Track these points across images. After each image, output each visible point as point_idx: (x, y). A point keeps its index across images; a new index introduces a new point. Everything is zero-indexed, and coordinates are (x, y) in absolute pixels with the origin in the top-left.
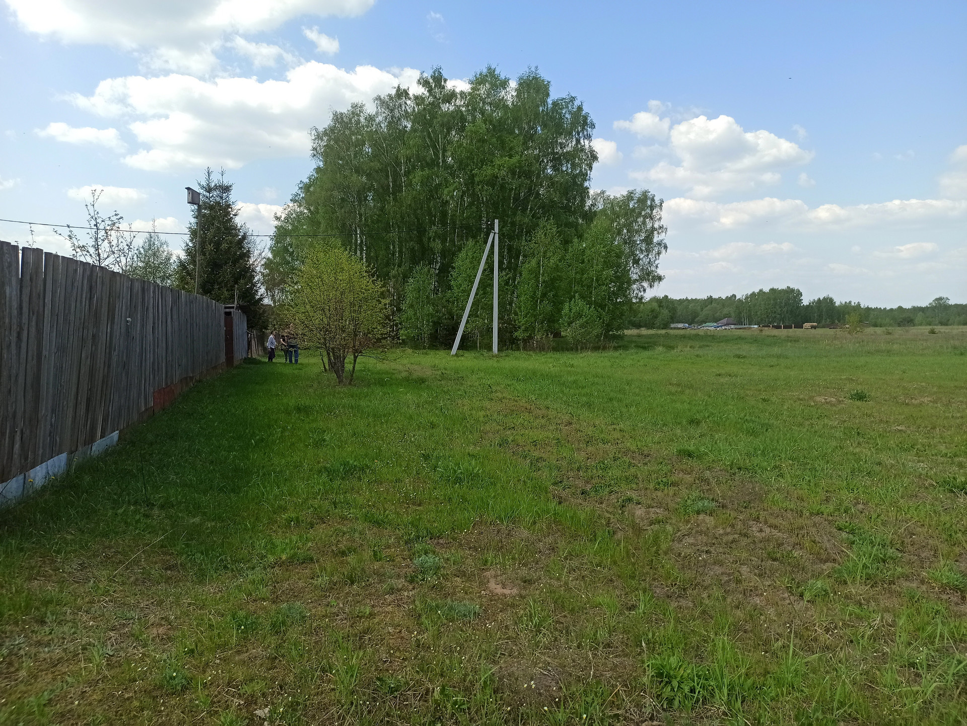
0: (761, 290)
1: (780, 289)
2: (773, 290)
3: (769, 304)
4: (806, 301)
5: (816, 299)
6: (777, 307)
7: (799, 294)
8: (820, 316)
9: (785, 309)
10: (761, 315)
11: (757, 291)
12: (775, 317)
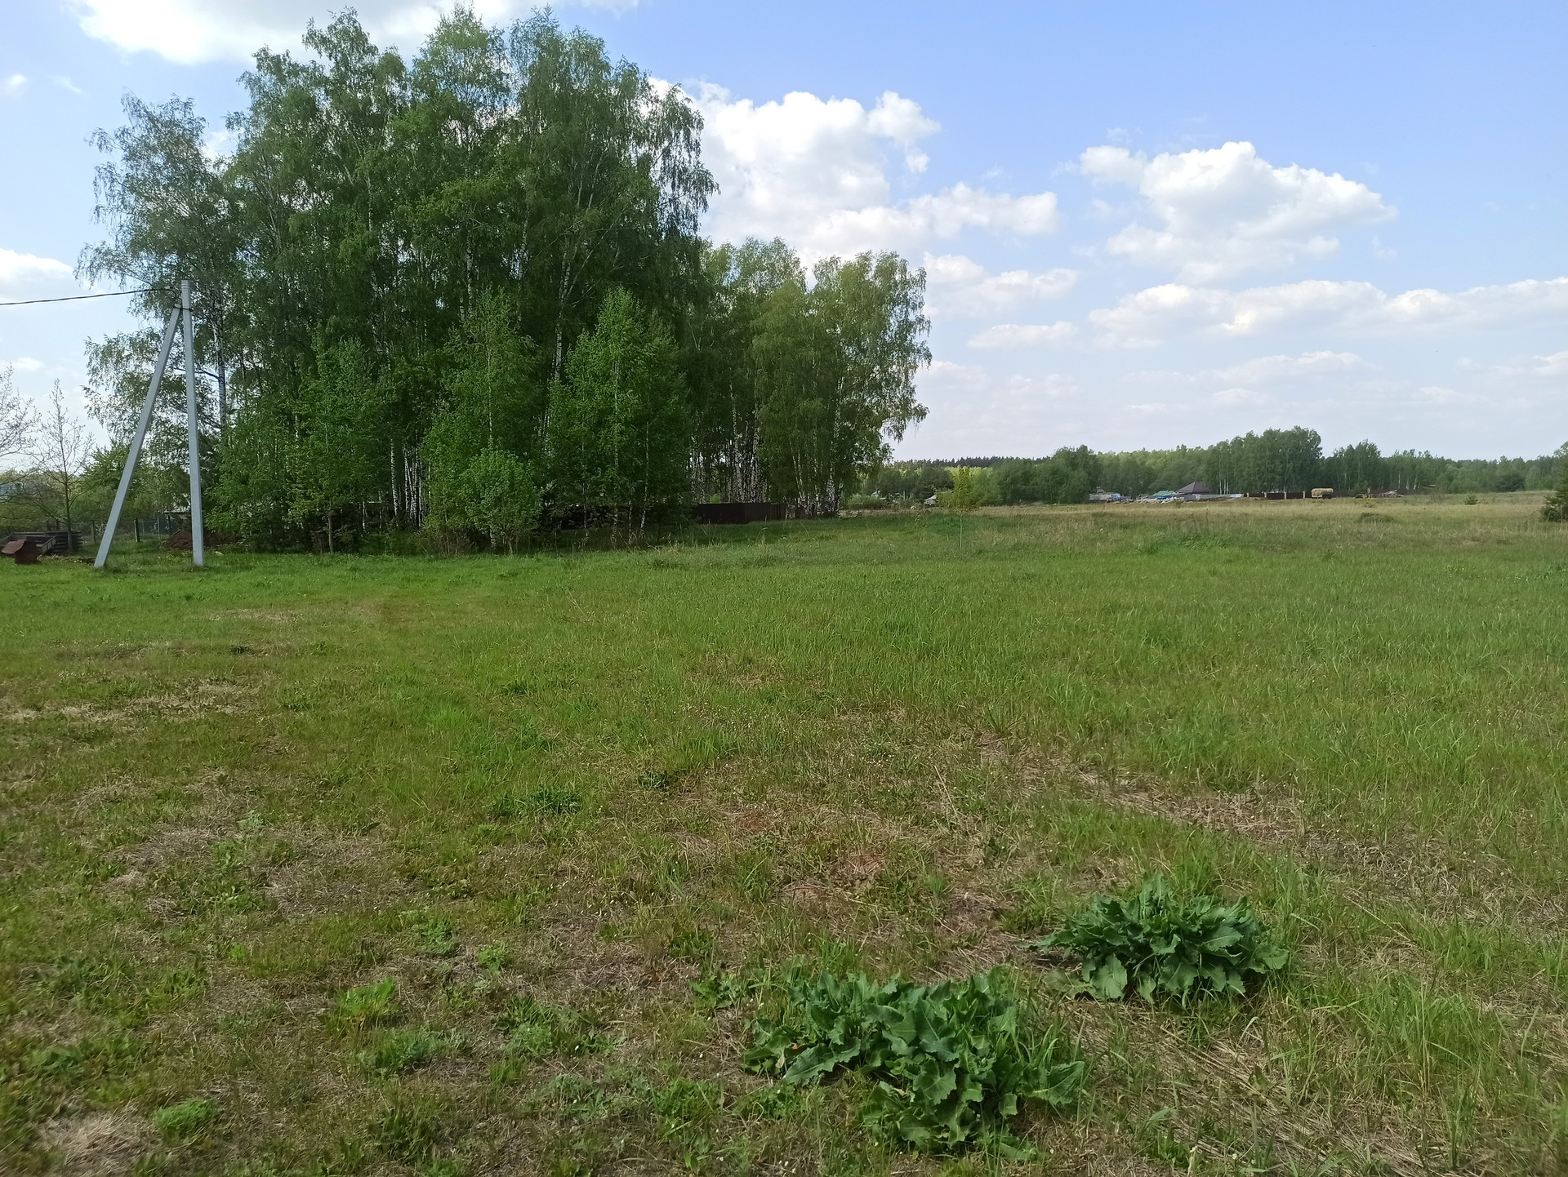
0: (1250, 435)
1: (1282, 431)
2: (1270, 434)
3: (1262, 457)
4: (1327, 450)
5: (1345, 448)
6: (1277, 462)
7: (1317, 439)
8: (1353, 476)
9: (1290, 465)
10: (1250, 475)
11: (1243, 436)
12: (1273, 479)
